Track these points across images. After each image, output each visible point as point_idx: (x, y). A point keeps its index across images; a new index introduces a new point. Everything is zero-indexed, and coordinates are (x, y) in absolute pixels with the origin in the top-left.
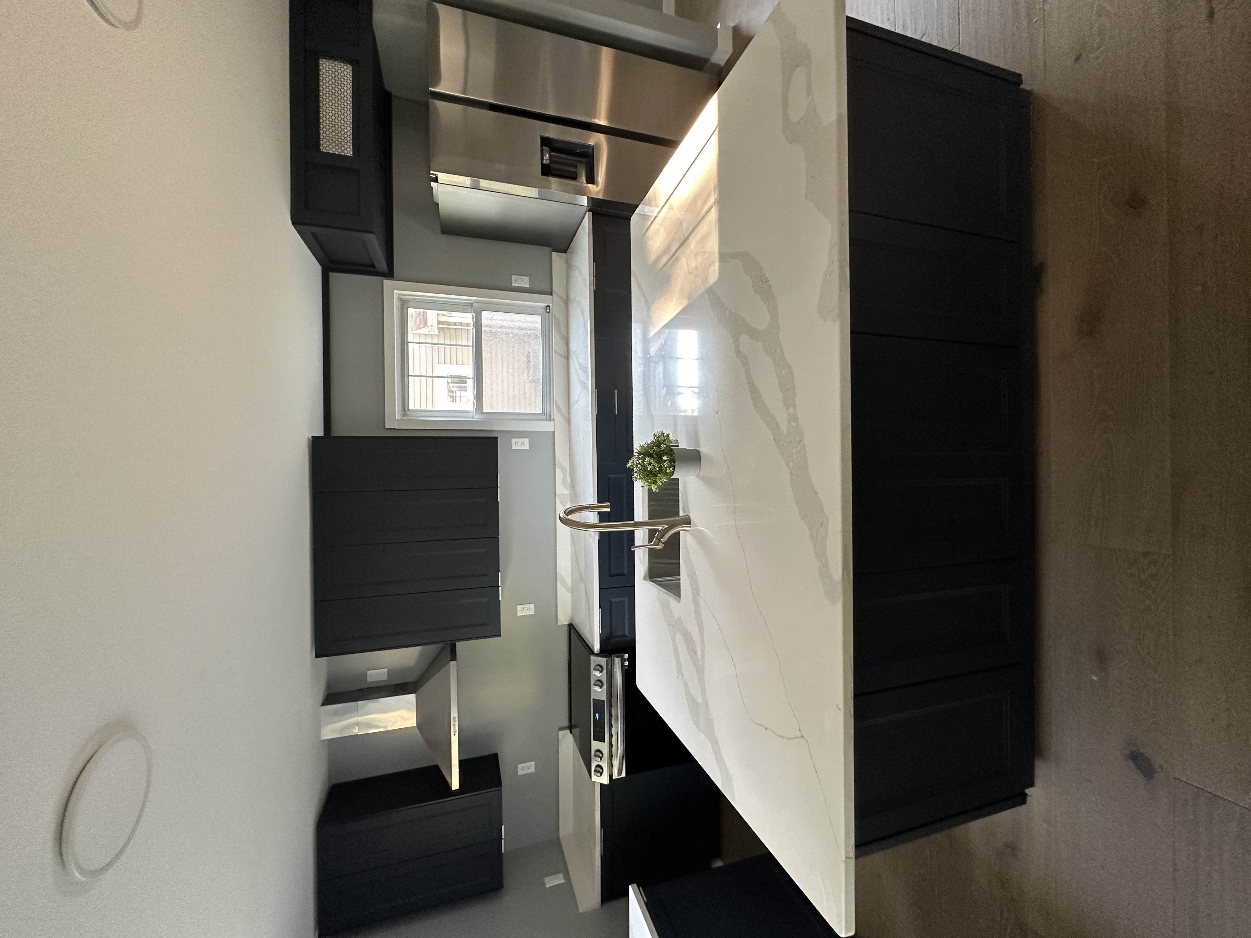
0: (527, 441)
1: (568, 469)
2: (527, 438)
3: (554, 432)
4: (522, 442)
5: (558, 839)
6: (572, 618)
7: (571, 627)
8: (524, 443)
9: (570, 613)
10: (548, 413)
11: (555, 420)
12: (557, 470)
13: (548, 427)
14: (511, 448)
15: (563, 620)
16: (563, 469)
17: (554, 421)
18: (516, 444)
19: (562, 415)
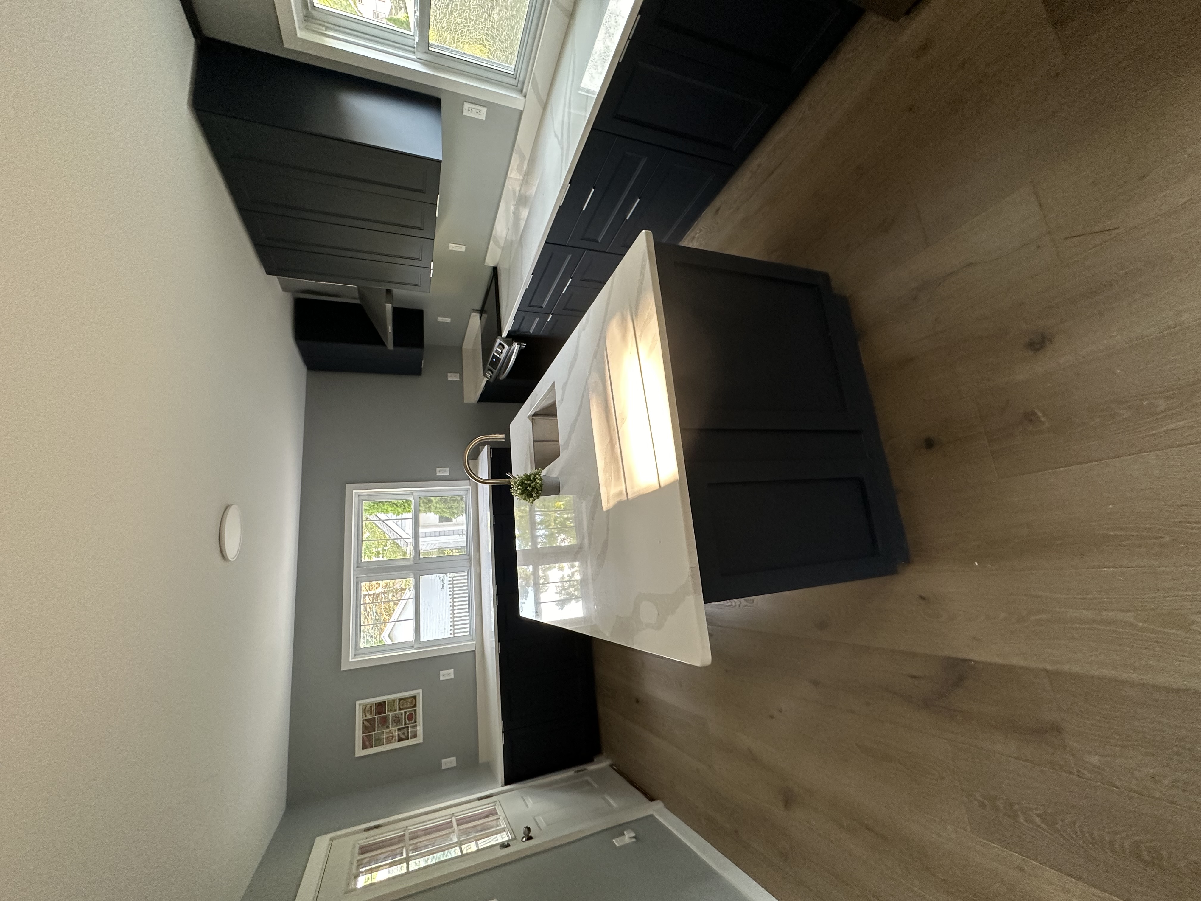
0: (484, 110)
1: (527, 157)
2: (485, 107)
3: (521, 112)
4: (478, 111)
5: (461, 347)
6: (498, 264)
7: (495, 269)
8: (480, 112)
9: (498, 260)
10: (521, 79)
11: (527, 96)
12: (514, 155)
13: (515, 100)
14: (462, 113)
15: (490, 262)
16: (522, 156)
17: (525, 97)
18: (469, 110)
19: (538, 95)
